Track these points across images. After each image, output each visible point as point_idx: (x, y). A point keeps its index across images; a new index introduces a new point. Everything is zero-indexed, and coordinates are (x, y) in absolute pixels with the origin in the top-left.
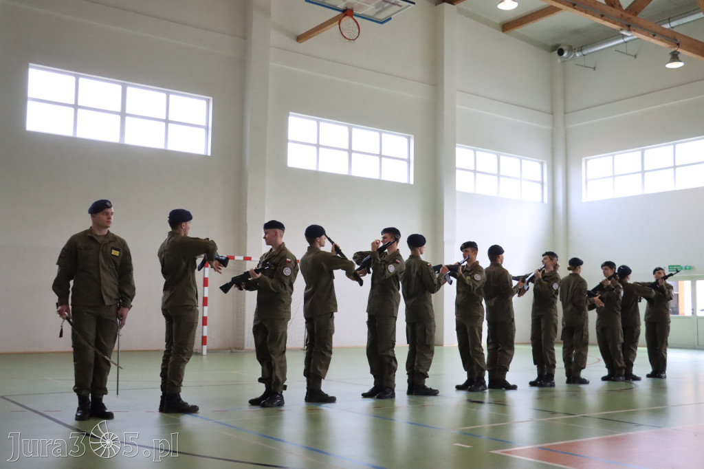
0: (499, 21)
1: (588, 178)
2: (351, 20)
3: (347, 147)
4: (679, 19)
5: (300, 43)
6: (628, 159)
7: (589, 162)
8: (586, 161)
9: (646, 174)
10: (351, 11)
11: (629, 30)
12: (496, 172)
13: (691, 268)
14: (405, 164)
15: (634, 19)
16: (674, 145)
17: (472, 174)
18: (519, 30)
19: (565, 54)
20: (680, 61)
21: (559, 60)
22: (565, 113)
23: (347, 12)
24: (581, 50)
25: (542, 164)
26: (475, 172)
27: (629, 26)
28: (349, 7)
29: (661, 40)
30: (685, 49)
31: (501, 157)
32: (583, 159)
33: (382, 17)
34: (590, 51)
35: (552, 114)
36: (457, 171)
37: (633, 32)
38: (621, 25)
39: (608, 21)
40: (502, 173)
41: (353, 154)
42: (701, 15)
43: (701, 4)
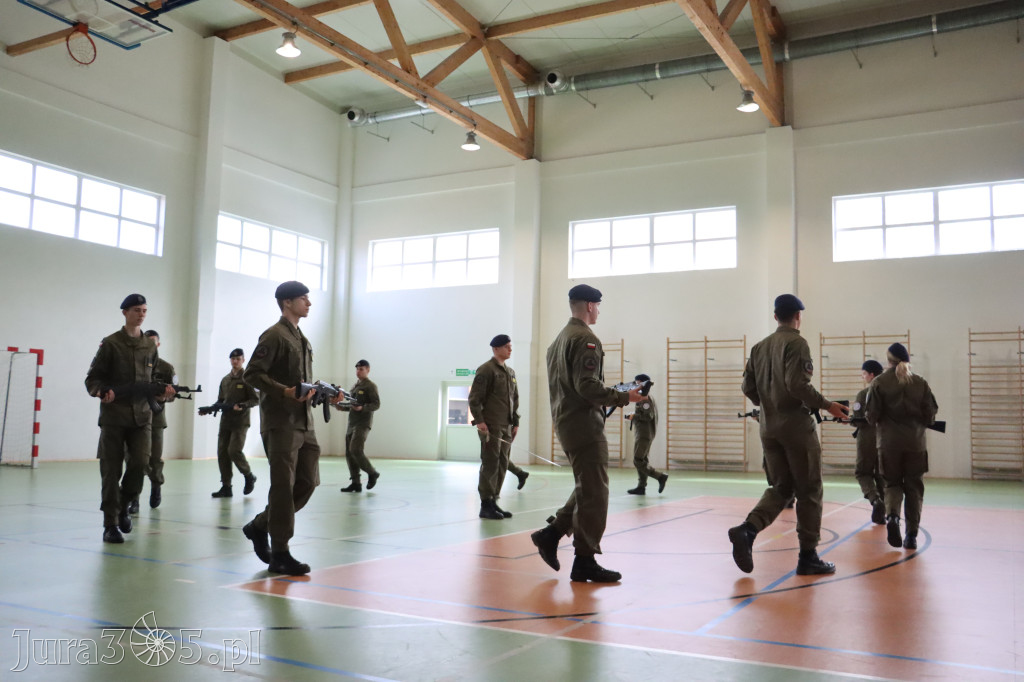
0: (281, 68)
1: (377, 265)
2: (85, 38)
3: (74, 203)
5: (14, 55)
6: (419, 246)
7: (376, 246)
8: (374, 244)
9: (437, 265)
10: (86, 26)
11: (425, 102)
12: (267, 250)
14: (153, 230)
15: (430, 90)
16: (468, 235)
17: (238, 249)
18: (305, 83)
19: (356, 119)
20: (477, 144)
21: (349, 124)
22: (353, 187)
23: (80, 27)
24: (376, 117)
25: (323, 244)
26: (241, 247)
27: (425, 97)
28: (82, 21)
29: (458, 118)
30: (481, 131)
31: (274, 232)
32: (371, 242)
33: (127, 40)
34: (385, 118)
35: (338, 186)
36: (218, 245)
37: (429, 105)
38: (416, 95)
39: (403, 88)
40: (273, 251)
41: (82, 212)
42: (498, 98)
43: (499, 86)
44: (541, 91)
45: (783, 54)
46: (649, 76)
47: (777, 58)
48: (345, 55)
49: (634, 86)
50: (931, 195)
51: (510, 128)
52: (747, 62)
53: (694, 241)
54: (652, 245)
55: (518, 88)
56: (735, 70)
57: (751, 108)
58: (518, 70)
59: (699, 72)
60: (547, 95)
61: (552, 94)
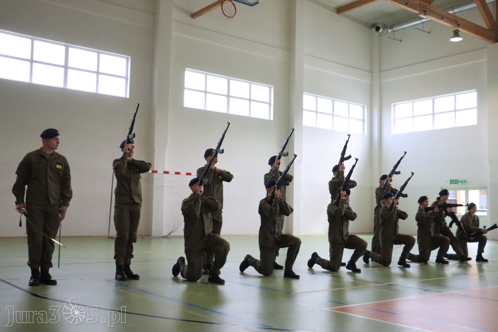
0: (334, 6)
1: (396, 118)
2: (230, 3)
3: (226, 94)
4: (461, 7)
5: (195, 18)
6: (423, 105)
7: (396, 107)
8: (394, 105)
9: (436, 115)
11: (425, 14)
12: (331, 113)
13: (465, 182)
14: (268, 106)
15: (429, 6)
16: (455, 96)
17: (315, 113)
18: (349, 13)
19: (381, 30)
20: (460, 37)
21: (376, 34)
22: (380, 72)
24: (392, 28)
25: (363, 107)
26: (316, 112)
27: (425, 11)
29: (447, 22)
30: (463, 28)
31: (335, 102)
32: (392, 104)
33: (251, 1)
34: (398, 28)
35: (371, 72)
36: (304, 112)
37: (428, 16)
38: (419, 11)
39: (411, 8)
40: (335, 114)
41: (231, 99)
42: (474, 5)
51: (482, 23)
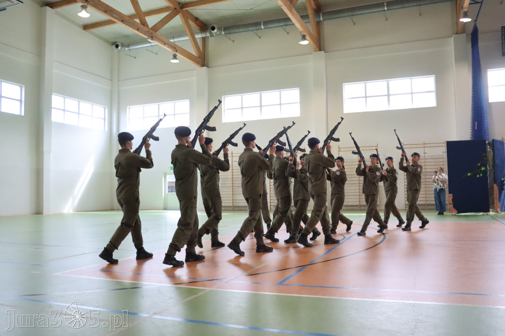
0: (81, 23)
1: (131, 118)
4: (178, 38)
6: (151, 108)
7: (131, 109)
8: (130, 108)
11: (152, 39)
12: (77, 112)
14: (19, 102)
15: (155, 34)
16: (174, 103)
17: (63, 111)
18: (95, 30)
19: (119, 48)
20: (178, 60)
21: (116, 50)
22: (119, 81)
24: (129, 47)
25: (105, 108)
26: (64, 110)
27: (152, 37)
29: (168, 47)
30: (179, 53)
31: (81, 103)
32: (128, 107)
34: (133, 48)
35: (111, 80)
36: (53, 109)
37: (154, 41)
38: (148, 36)
39: (141, 33)
40: (80, 112)
42: (187, 38)
43: (188, 32)
44: (208, 35)
45: (320, 17)
46: (258, 28)
47: (317, 20)
48: (113, 17)
49: (252, 32)
50: (386, 83)
51: (194, 52)
52: (303, 21)
53: (280, 104)
54: (261, 106)
55: (197, 33)
56: (297, 25)
57: (305, 42)
58: (197, 24)
59: (282, 26)
60: (211, 36)
61: (213, 36)
